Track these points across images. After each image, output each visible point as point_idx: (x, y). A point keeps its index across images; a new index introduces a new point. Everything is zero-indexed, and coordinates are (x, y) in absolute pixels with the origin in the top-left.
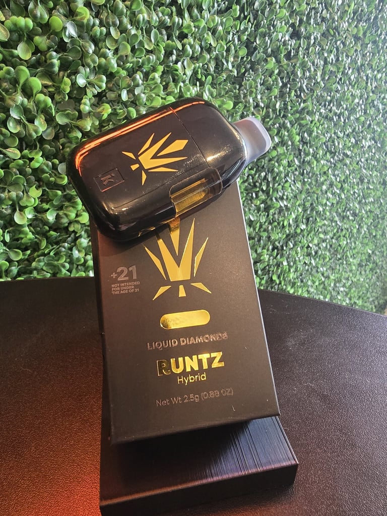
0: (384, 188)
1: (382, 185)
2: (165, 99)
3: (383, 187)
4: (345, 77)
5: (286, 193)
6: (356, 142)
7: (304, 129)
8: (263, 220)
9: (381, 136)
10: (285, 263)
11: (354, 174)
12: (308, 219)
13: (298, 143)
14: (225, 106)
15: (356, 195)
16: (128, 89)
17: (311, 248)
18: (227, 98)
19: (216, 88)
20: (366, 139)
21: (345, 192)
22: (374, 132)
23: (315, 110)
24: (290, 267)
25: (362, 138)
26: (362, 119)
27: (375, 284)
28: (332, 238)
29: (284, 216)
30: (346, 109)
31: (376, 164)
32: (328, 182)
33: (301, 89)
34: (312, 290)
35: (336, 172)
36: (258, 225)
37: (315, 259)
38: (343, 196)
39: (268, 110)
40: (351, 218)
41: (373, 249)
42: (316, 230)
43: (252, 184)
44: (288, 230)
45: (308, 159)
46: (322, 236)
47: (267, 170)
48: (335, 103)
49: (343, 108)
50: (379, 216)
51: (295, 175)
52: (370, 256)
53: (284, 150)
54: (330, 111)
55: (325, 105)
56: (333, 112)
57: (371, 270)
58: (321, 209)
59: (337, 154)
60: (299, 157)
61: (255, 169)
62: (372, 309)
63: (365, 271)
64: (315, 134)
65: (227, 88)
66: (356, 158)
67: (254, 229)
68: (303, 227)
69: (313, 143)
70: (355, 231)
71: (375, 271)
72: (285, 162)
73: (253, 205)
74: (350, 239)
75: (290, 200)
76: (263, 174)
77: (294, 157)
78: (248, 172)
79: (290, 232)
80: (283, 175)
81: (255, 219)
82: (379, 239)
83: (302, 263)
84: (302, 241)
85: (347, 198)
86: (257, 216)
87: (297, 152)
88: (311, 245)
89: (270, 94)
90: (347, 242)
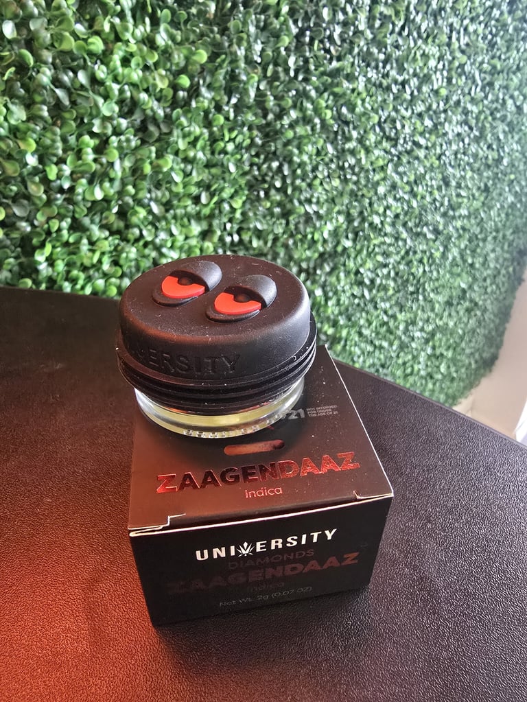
0: (486, 198)
1: (483, 191)
2: (85, 40)
3: (484, 194)
4: (411, 25)
5: (316, 195)
6: (435, 125)
7: (342, 101)
8: (279, 230)
9: (480, 119)
10: (319, 292)
11: (433, 174)
12: (356, 234)
13: (332, 122)
14: (195, 58)
15: (438, 204)
16: (17, 21)
17: (362, 274)
18: (201, 46)
19: (180, 29)
20: (450, 122)
21: (419, 198)
22: (466, 112)
23: (357, 74)
24: (327, 299)
25: (445, 120)
26: (444, 92)
27: (474, 331)
28: (399, 263)
29: (315, 227)
30: (415, 75)
31: (471, 160)
32: (388, 183)
33: (331, 38)
34: (366, 332)
35: (401, 169)
36: (271, 237)
37: (370, 291)
38: (415, 204)
39: (276, 69)
40: (430, 236)
41: (468, 282)
42: (370, 250)
43: (260, 178)
44: (323, 246)
45: (349, 145)
46: (380, 258)
47: (281, 159)
48: (395, 65)
49: (408, 72)
50: (479, 236)
51: (329, 168)
52: (464, 291)
53: (306, 130)
54: (386, 76)
55: (377, 67)
56: (390, 78)
57: (468, 310)
58: (376, 220)
59: (401, 141)
60: (335, 143)
61: (262, 157)
62: (470, 364)
63: (458, 312)
64: (359, 109)
65: (198, 30)
66: (435, 150)
67: (266, 243)
68: (348, 244)
69: (359, 123)
70: (437, 255)
71: (473, 313)
72: (310, 148)
73: (260, 208)
74: (430, 266)
75: (323, 203)
76: (275, 164)
77: (325, 141)
78: (249, 160)
79: (325, 249)
80: (309, 168)
81: (265, 227)
82: (478, 270)
83: (348, 294)
84: (347, 263)
85: (423, 208)
86: (268, 224)
87: (332, 136)
88: (362, 270)
89: (277, 43)
90: (424, 271)
